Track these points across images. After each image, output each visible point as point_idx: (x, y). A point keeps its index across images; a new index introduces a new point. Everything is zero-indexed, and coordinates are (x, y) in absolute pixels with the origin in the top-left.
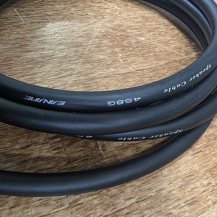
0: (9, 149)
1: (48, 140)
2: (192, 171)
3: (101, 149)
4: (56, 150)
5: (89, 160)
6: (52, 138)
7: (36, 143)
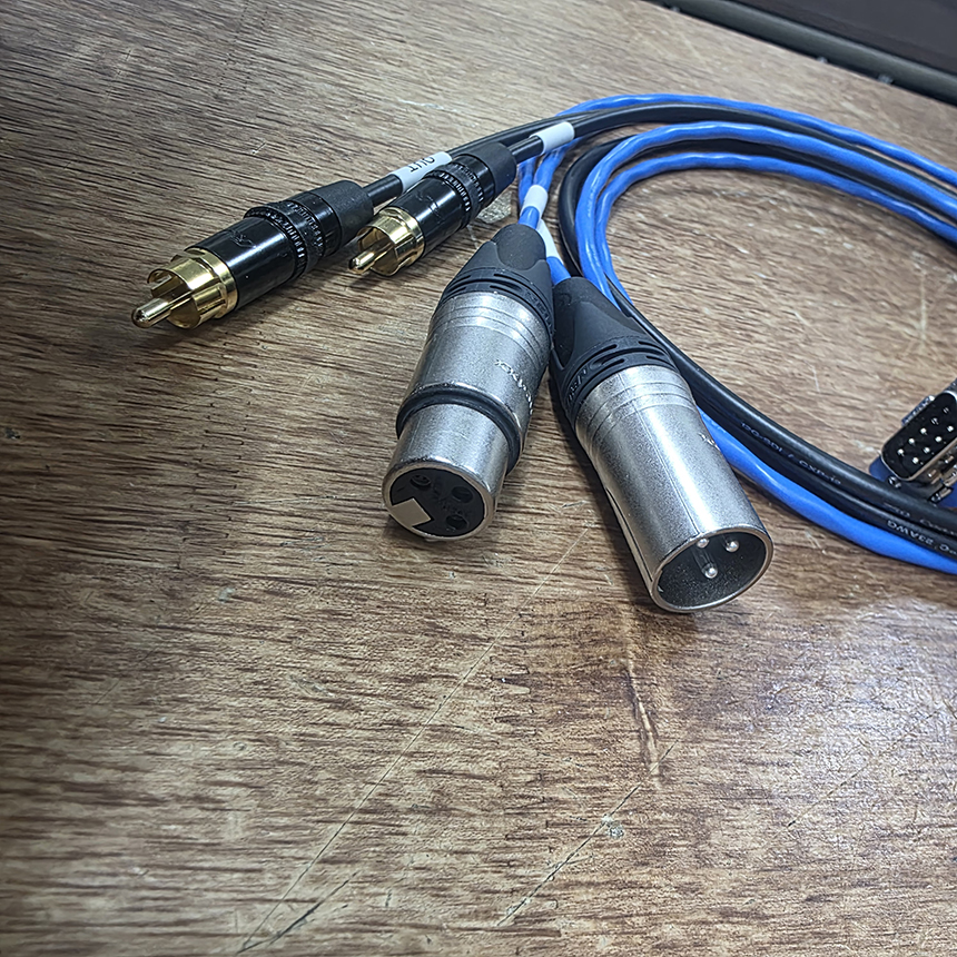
1: (489, 680)
4: (506, 722)
5: (607, 794)
7: (446, 677)
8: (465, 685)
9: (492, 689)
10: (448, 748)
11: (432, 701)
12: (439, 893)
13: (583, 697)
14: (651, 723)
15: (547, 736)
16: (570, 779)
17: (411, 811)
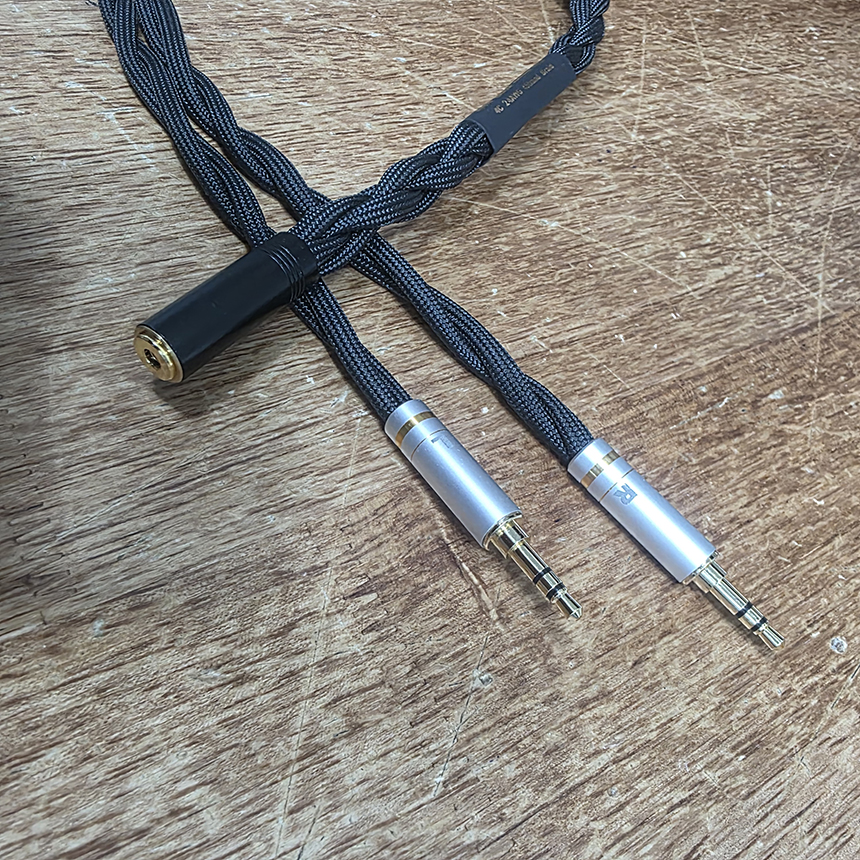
0: (237, 640)
1: (343, 601)
2: (743, 661)
3: (495, 617)
4: (370, 631)
5: (469, 653)
6: (354, 594)
7: (310, 614)
8: (327, 615)
9: (349, 608)
10: (337, 675)
11: (308, 641)
12: (383, 794)
13: (419, 580)
14: (478, 577)
15: (406, 627)
16: (437, 654)
17: (334, 741)
